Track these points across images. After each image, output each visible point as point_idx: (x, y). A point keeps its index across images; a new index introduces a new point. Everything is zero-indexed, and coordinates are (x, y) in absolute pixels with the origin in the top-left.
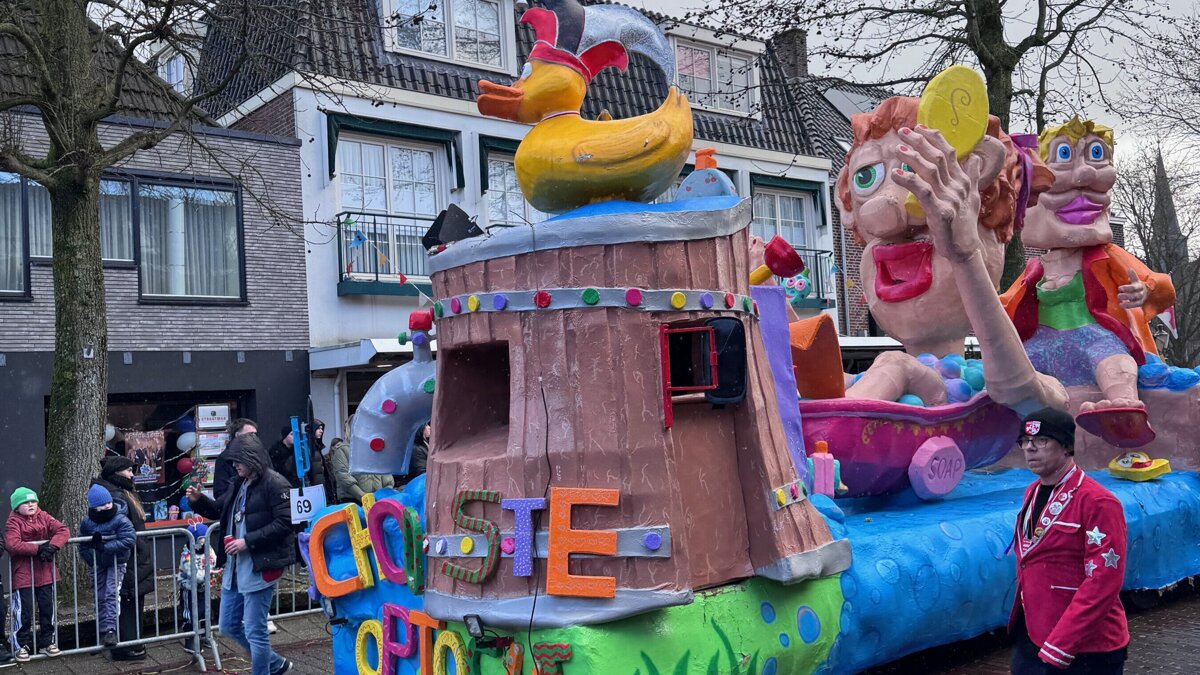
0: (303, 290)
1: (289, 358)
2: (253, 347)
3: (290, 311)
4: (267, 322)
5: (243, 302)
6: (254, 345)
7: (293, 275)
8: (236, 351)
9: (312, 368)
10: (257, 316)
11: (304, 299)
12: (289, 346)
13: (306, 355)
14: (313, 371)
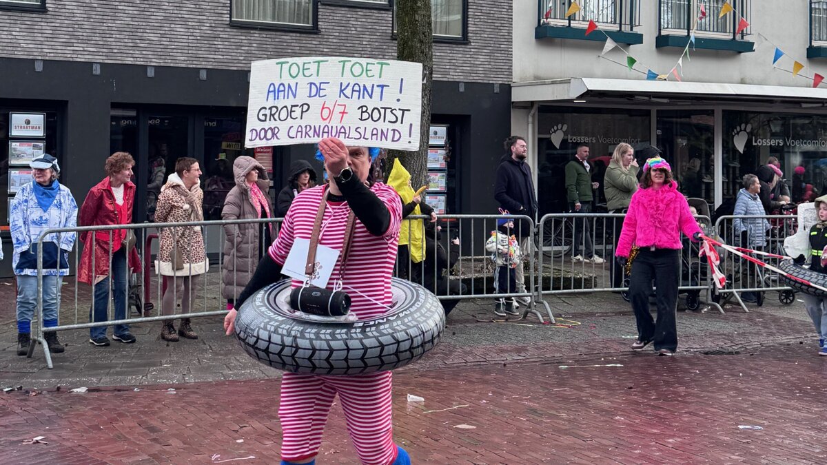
0: (510, 33)
1: (497, 90)
2: (470, 79)
3: (499, 50)
4: (482, 58)
5: (464, 40)
6: (471, 78)
7: (503, 19)
8: (459, 82)
9: (512, 100)
10: (475, 53)
11: (509, 40)
12: (498, 80)
13: (509, 87)
14: (513, 102)
